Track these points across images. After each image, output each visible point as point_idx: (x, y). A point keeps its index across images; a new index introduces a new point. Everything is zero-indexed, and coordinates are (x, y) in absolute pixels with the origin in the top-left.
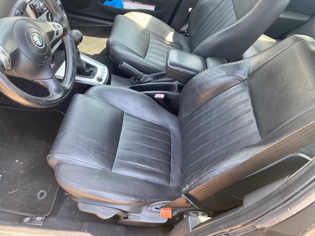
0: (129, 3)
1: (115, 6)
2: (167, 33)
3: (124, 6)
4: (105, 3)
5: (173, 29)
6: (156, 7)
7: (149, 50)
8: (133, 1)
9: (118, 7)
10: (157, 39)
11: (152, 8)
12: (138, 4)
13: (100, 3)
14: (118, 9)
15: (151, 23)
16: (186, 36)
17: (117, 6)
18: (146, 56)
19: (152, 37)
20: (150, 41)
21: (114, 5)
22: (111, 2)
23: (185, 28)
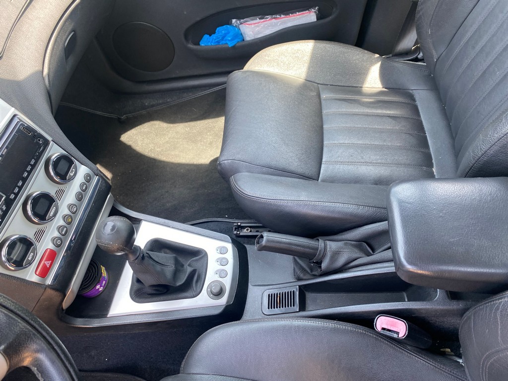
0: (253, 26)
1: (224, 42)
2: (362, 74)
3: (245, 34)
4: (203, 44)
5: (377, 55)
6: (319, 10)
7: (325, 143)
8: (260, 17)
9: (230, 45)
10: (339, 100)
11: (309, 17)
12: (274, 18)
13: (191, 46)
14: (234, 47)
15: (316, 61)
16: (416, 60)
17: (229, 40)
18: (323, 166)
19: (326, 100)
20: (324, 112)
21: (222, 39)
22: (214, 36)
23: (409, 41)
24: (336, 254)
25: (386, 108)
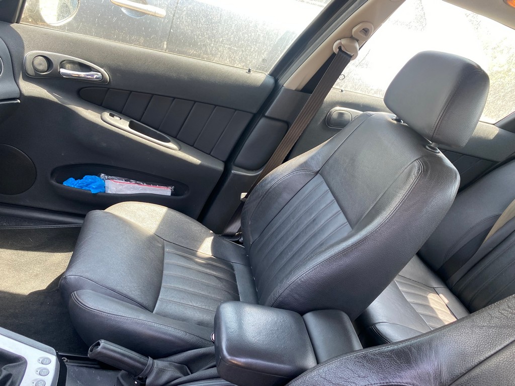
0: (118, 183)
1: (87, 188)
2: (200, 241)
3: (108, 188)
4: (65, 184)
5: (211, 232)
6: (174, 189)
7: (163, 284)
8: (126, 179)
9: (93, 191)
10: (180, 255)
11: (166, 191)
12: (138, 184)
13: (54, 182)
14: (95, 195)
15: (165, 221)
16: (238, 242)
17: (93, 188)
18: (158, 301)
19: (168, 252)
20: (166, 261)
21: (87, 185)
22: (80, 181)
23: (234, 228)
24: (161, 371)
25: (213, 270)
